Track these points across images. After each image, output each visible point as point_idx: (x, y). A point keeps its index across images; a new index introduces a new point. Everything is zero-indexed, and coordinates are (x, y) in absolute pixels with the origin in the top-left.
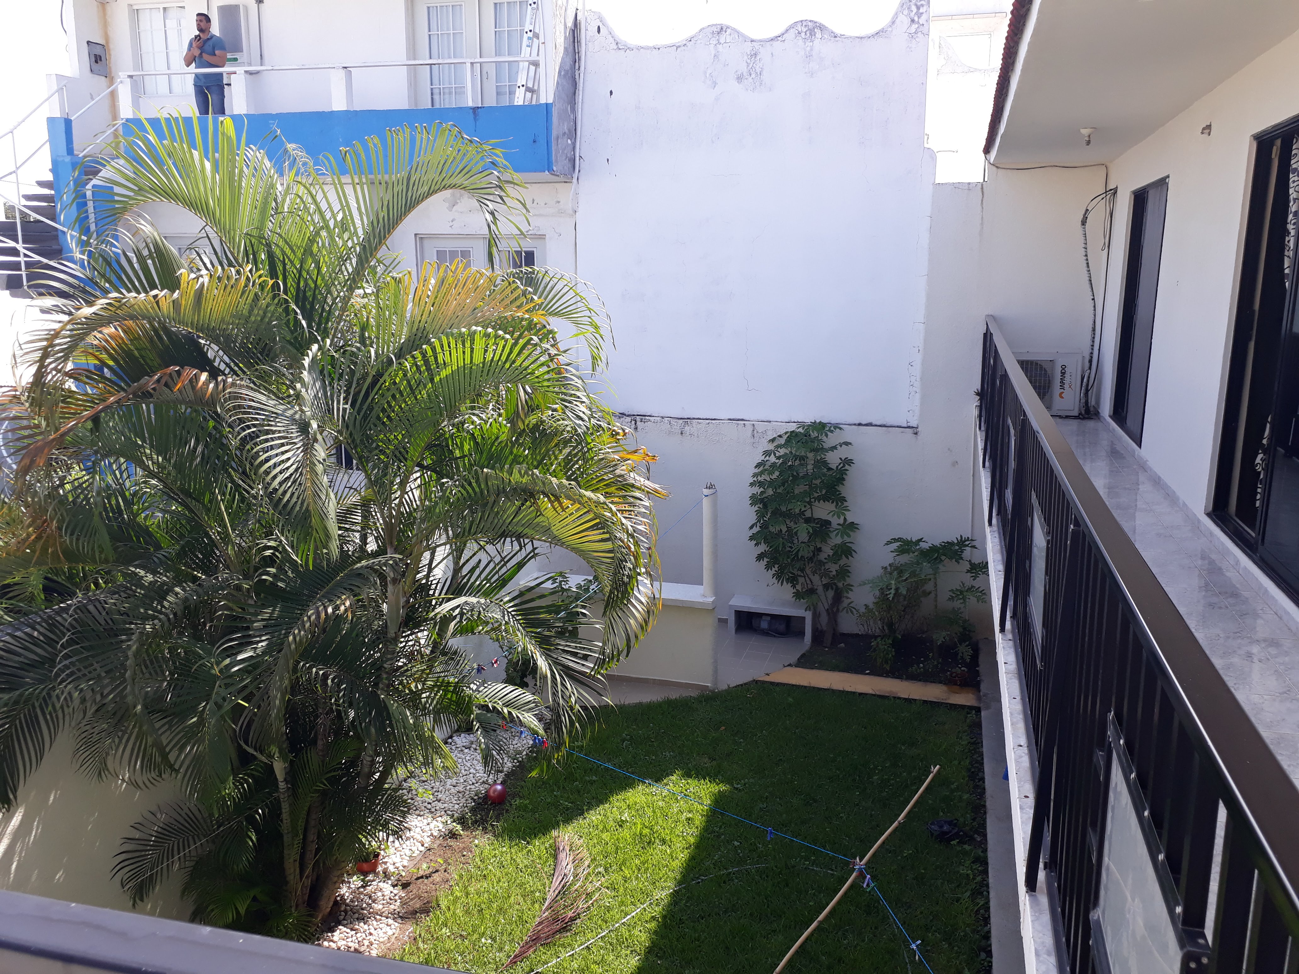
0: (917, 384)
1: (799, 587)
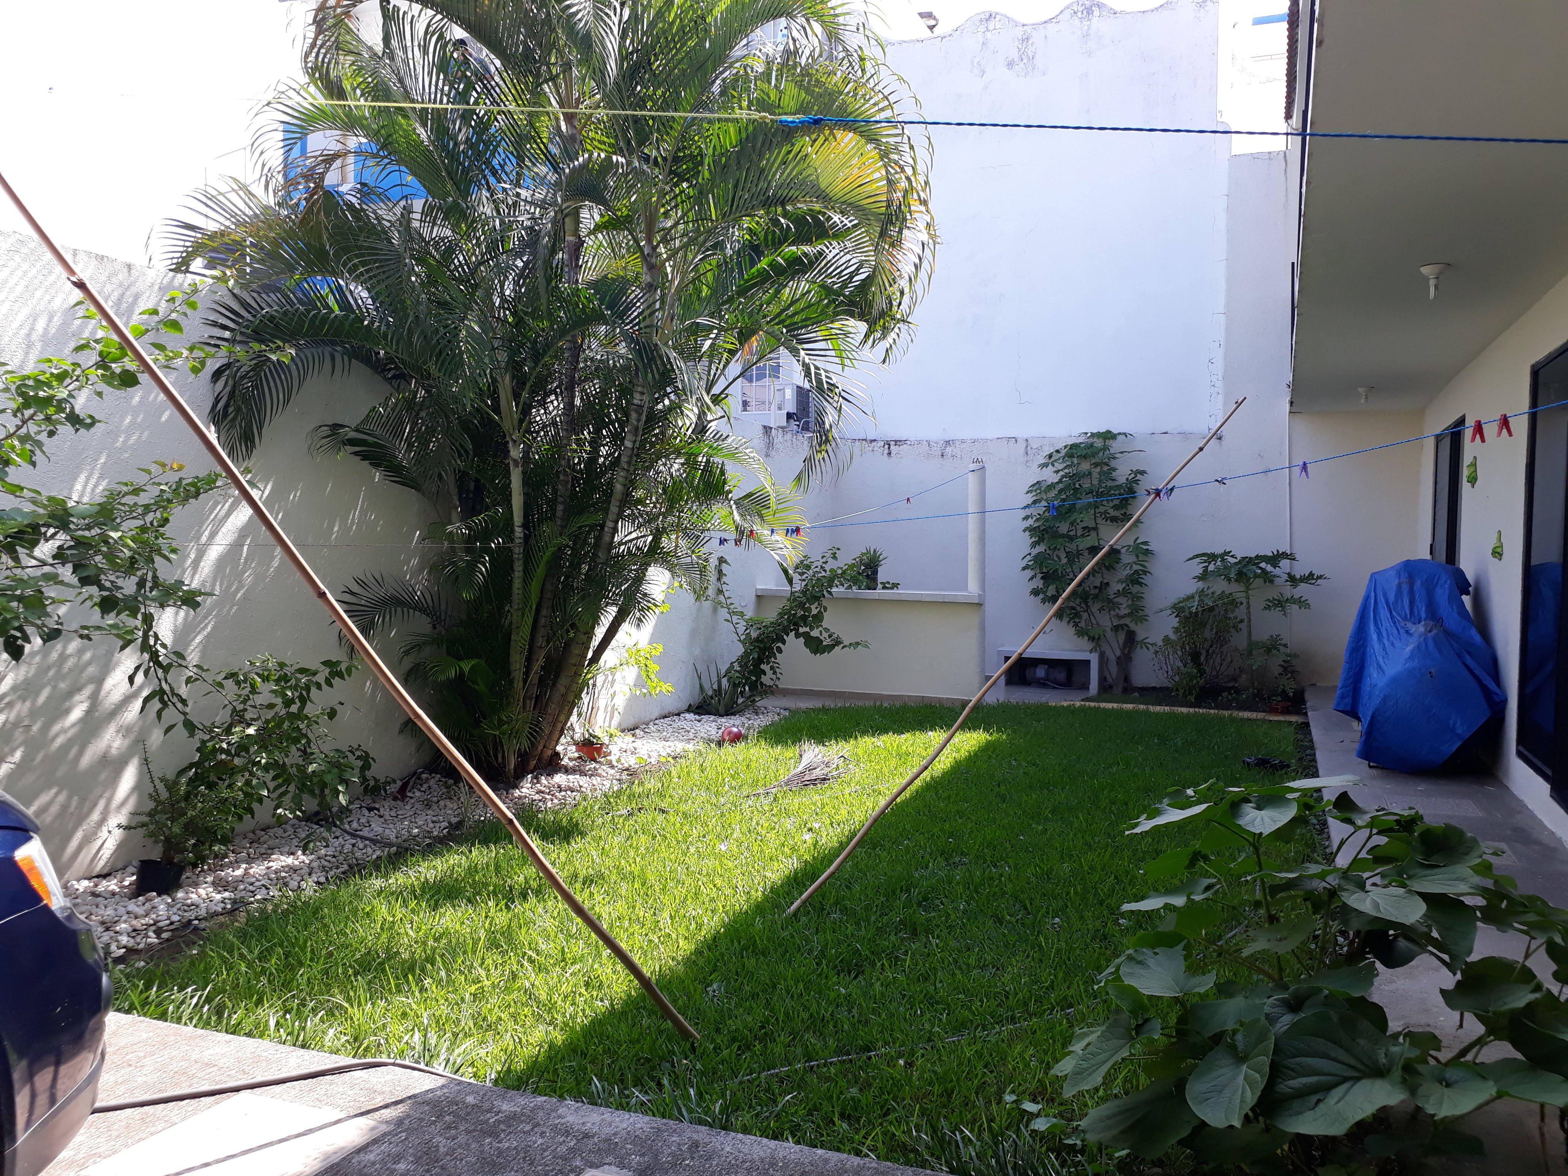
0: (1219, 384)
1: (1082, 624)
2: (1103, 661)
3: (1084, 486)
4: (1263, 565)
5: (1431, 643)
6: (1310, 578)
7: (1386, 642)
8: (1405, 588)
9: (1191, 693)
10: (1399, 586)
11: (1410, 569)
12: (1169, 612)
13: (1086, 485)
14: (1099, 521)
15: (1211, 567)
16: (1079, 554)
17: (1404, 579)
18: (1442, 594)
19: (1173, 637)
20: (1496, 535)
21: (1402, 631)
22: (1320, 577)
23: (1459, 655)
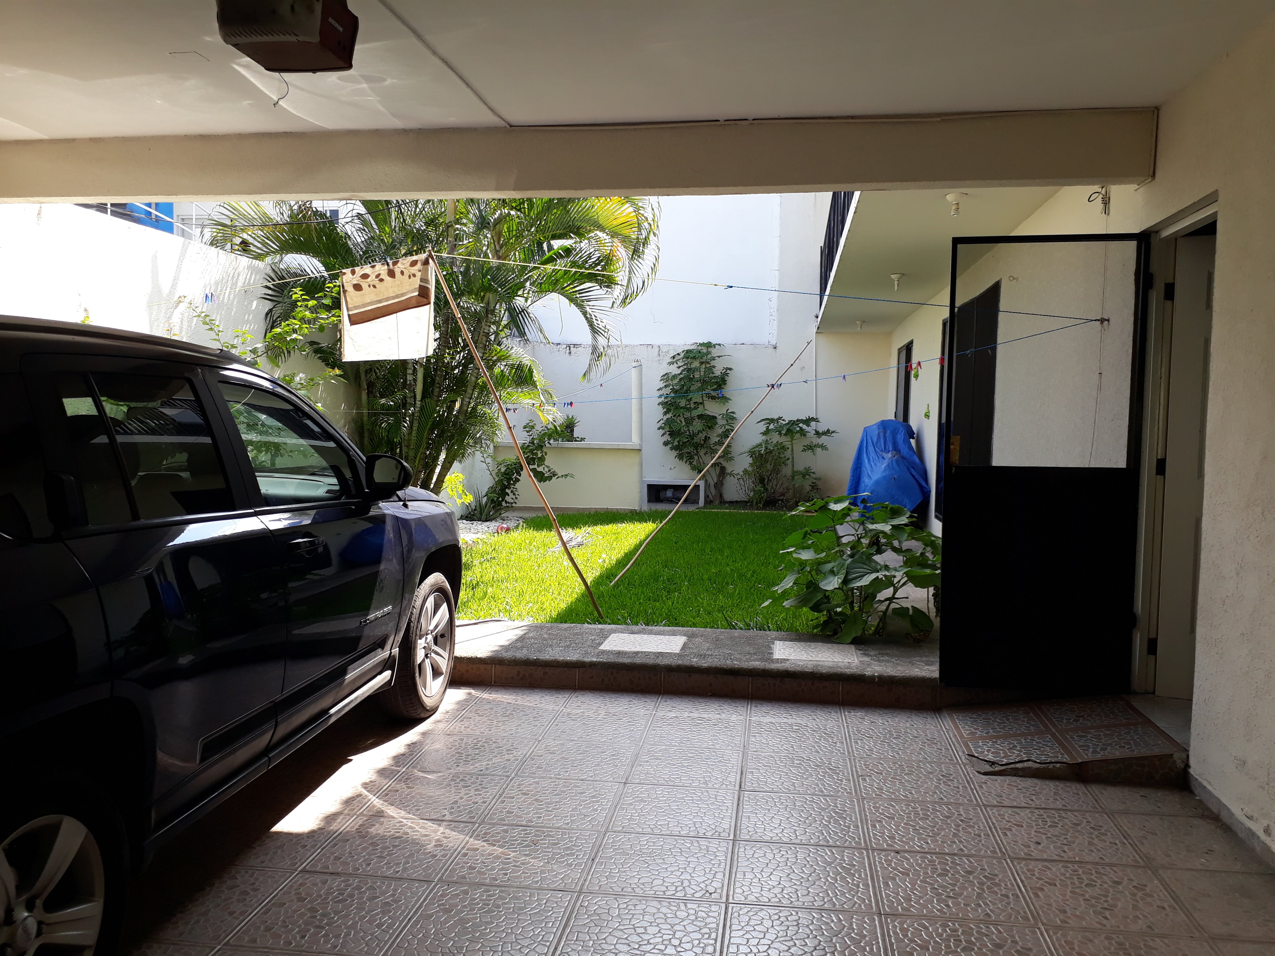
0: (775, 314)
1: (695, 463)
2: (707, 485)
3: (696, 377)
4: (801, 425)
5: (894, 463)
6: (828, 432)
7: (872, 463)
8: (882, 434)
9: (760, 503)
10: (879, 434)
11: (884, 425)
12: (747, 454)
13: (697, 375)
14: (704, 398)
15: (771, 427)
16: (692, 419)
17: (881, 430)
18: (900, 437)
19: (750, 469)
20: (926, 406)
21: (880, 458)
22: (833, 432)
23: (908, 469)
